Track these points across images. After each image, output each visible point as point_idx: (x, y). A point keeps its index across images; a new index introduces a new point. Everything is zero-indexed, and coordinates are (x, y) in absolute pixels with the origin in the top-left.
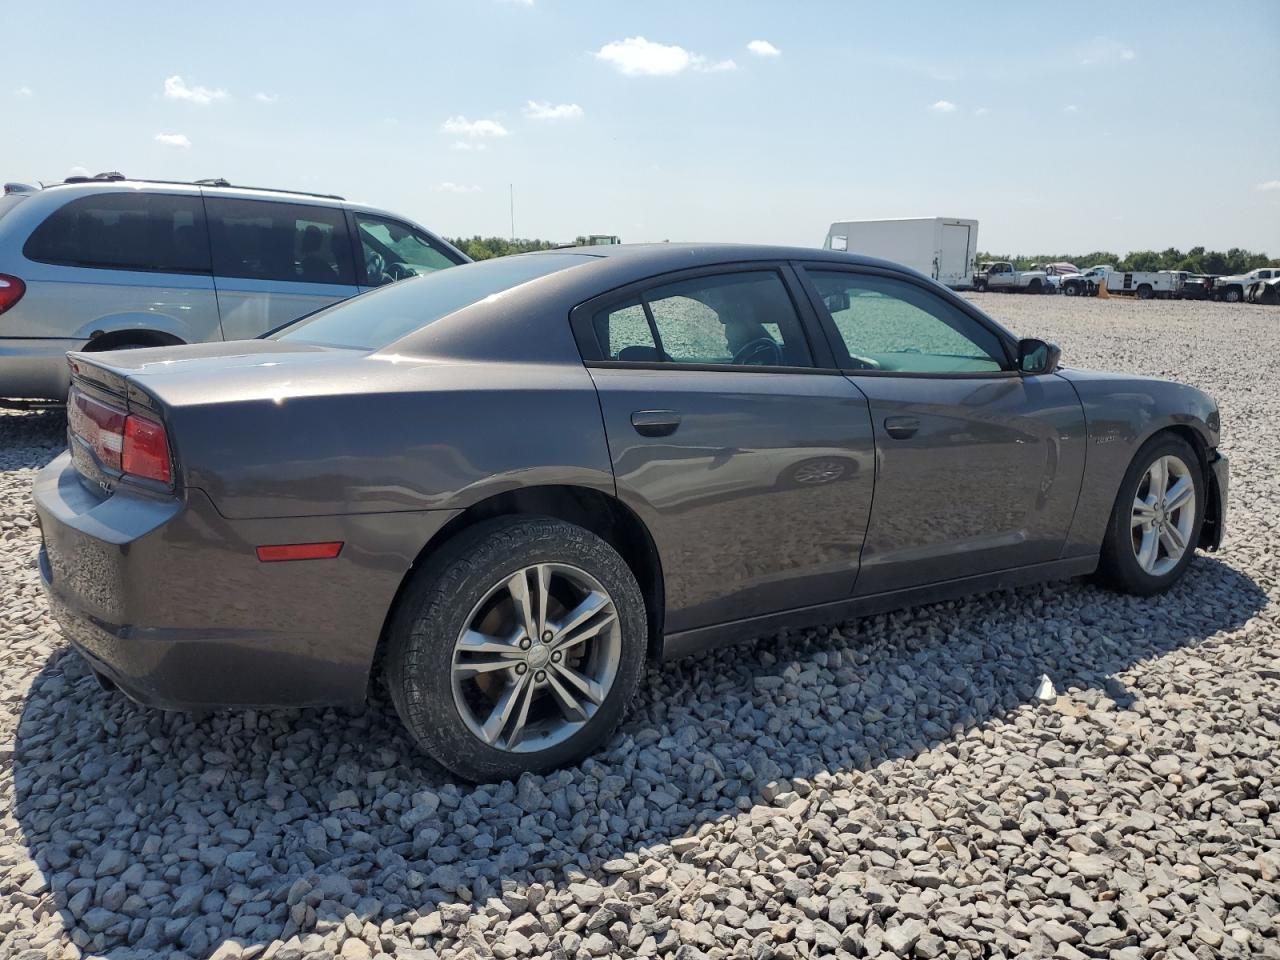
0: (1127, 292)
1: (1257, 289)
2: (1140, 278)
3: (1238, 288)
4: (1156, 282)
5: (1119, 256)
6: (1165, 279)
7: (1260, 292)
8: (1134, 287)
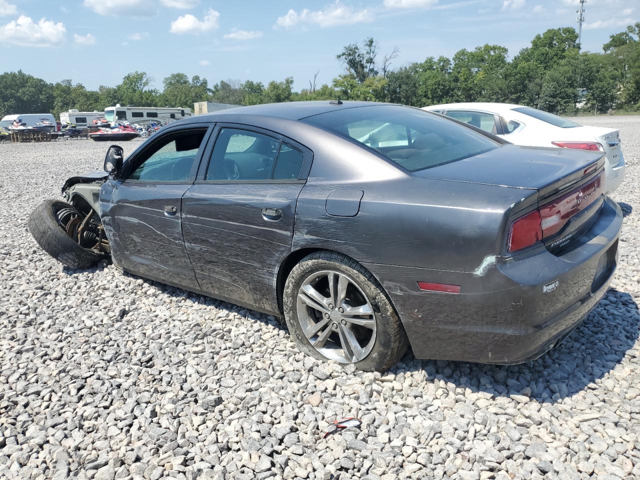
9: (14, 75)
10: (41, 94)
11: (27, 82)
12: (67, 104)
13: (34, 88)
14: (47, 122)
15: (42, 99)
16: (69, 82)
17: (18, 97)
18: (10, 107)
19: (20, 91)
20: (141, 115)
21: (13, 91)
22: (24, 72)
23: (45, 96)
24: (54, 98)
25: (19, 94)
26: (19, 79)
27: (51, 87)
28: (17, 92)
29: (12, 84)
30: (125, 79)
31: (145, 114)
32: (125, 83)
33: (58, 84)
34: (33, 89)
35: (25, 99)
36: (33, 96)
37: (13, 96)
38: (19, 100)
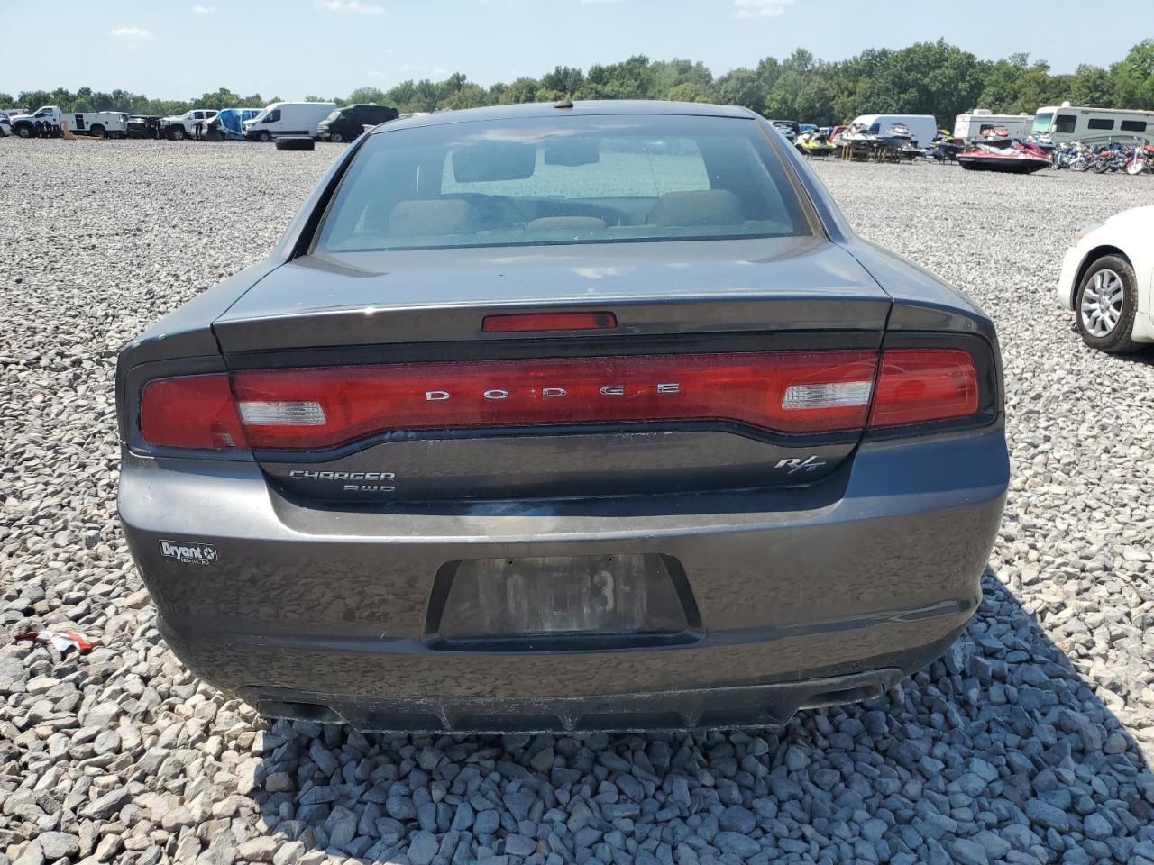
0: (80, 132)
1: (201, 129)
2: (91, 118)
3: (180, 127)
4: (107, 123)
5: (12, 95)
6: (114, 120)
7: (205, 131)
8: (87, 128)
9: (929, 48)
10: (963, 80)
11: (946, 60)
12: (1001, 100)
13: (955, 69)
14: (901, 130)
15: (960, 91)
16: (1023, 58)
17: (924, 85)
18: (907, 102)
19: (931, 75)
20: (1108, 124)
21: (919, 76)
22: (946, 41)
23: (968, 84)
24: (984, 87)
25: (926, 81)
26: (934, 55)
27: (987, 68)
28: (925, 77)
29: (920, 63)
30: (1132, 50)
31: (1118, 124)
32: (1131, 60)
33: (1002, 63)
34: (952, 71)
35: (934, 89)
36: (948, 84)
37: (916, 84)
38: (924, 90)
